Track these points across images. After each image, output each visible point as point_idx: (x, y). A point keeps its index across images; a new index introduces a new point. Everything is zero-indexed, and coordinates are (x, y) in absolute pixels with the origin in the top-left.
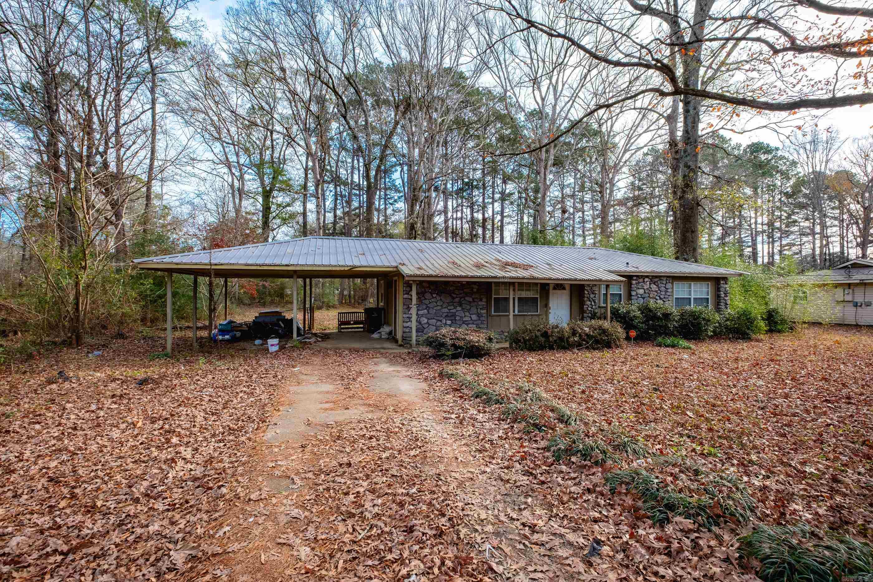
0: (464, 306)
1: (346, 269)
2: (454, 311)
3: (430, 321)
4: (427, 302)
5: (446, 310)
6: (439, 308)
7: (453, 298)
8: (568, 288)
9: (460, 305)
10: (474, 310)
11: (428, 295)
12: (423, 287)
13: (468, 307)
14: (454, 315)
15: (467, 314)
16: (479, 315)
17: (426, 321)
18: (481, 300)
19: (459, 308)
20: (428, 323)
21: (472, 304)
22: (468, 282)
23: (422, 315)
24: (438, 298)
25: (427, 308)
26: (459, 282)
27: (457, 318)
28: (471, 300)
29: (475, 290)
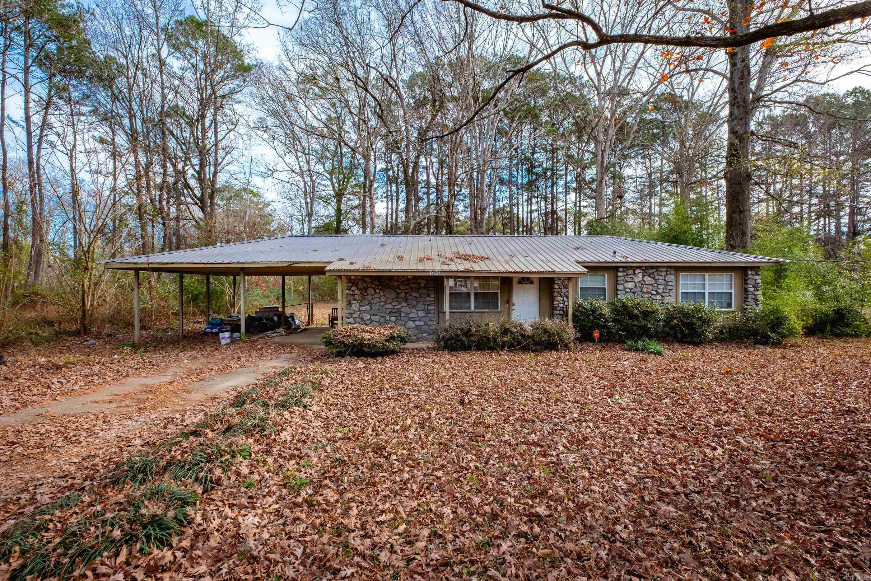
0: (409, 301)
1: (285, 265)
2: (399, 307)
3: (373, 318)
4: (370, 297)
5: (390, 306)
6: (382, 304)
7: (399, 294)
8: (536, 282)
9: (406, 300)
10: (421, 306)
11: (371, 291)
12: (366, 282)
13: (415, 303)
14: (399, 311)
15: (413, 310)
16: (428, 312)
17: (368, 317)
18: (429, 296)
19: (404, 304)
20: (370, 319)
21: (419, 300)
22: (414, 277)
23: (364, 312)
24: (382, 293)
25: (370, 304)
26: (404, 277)
27: (403, 314)
28: (418, 295)
29: (422, 285)
